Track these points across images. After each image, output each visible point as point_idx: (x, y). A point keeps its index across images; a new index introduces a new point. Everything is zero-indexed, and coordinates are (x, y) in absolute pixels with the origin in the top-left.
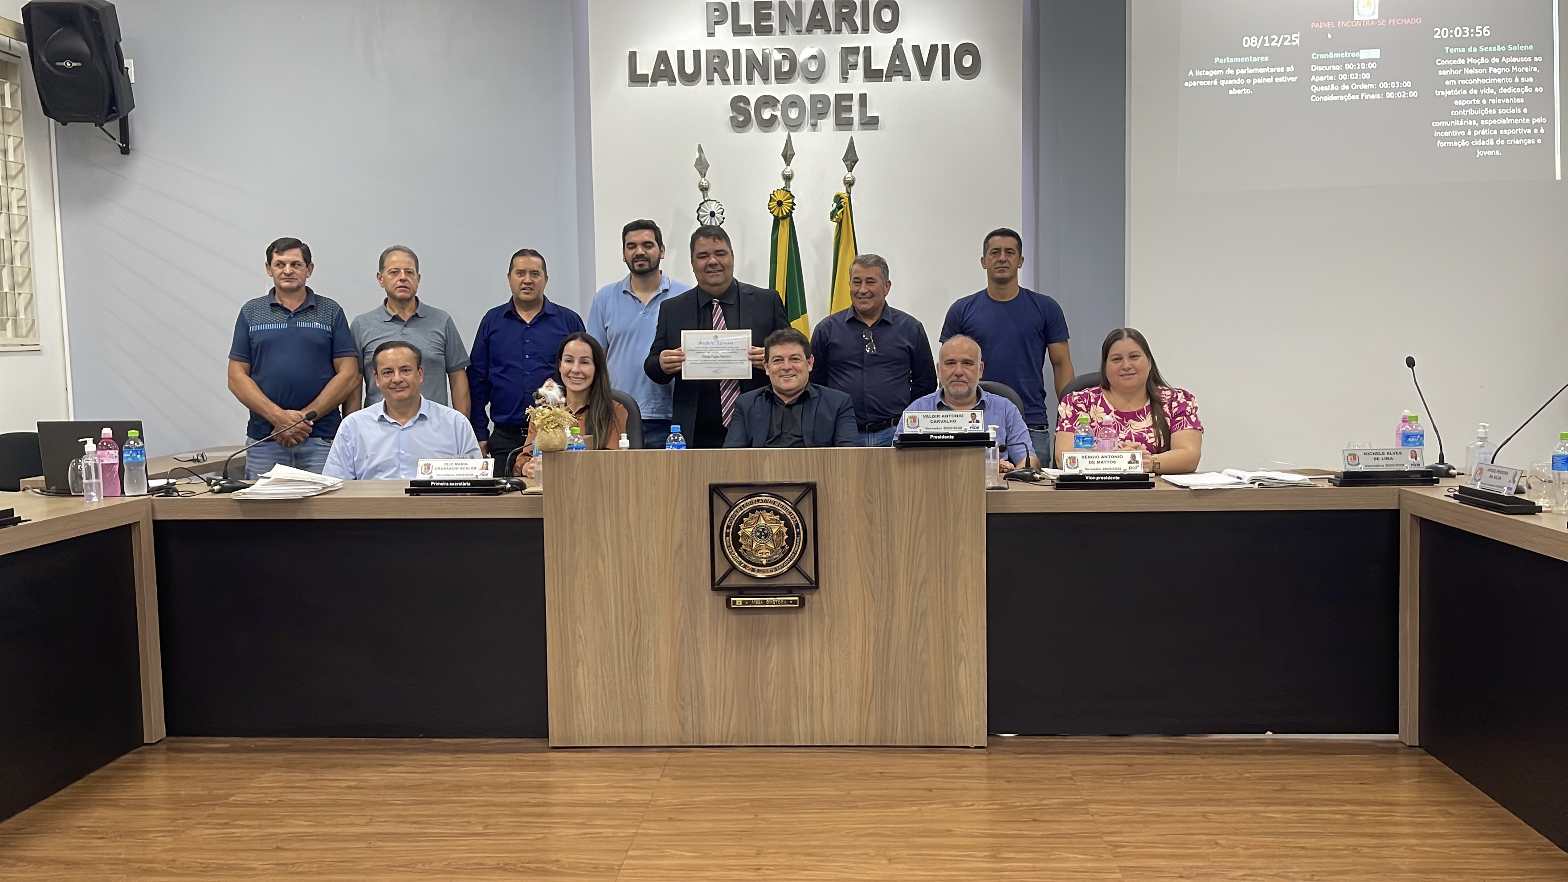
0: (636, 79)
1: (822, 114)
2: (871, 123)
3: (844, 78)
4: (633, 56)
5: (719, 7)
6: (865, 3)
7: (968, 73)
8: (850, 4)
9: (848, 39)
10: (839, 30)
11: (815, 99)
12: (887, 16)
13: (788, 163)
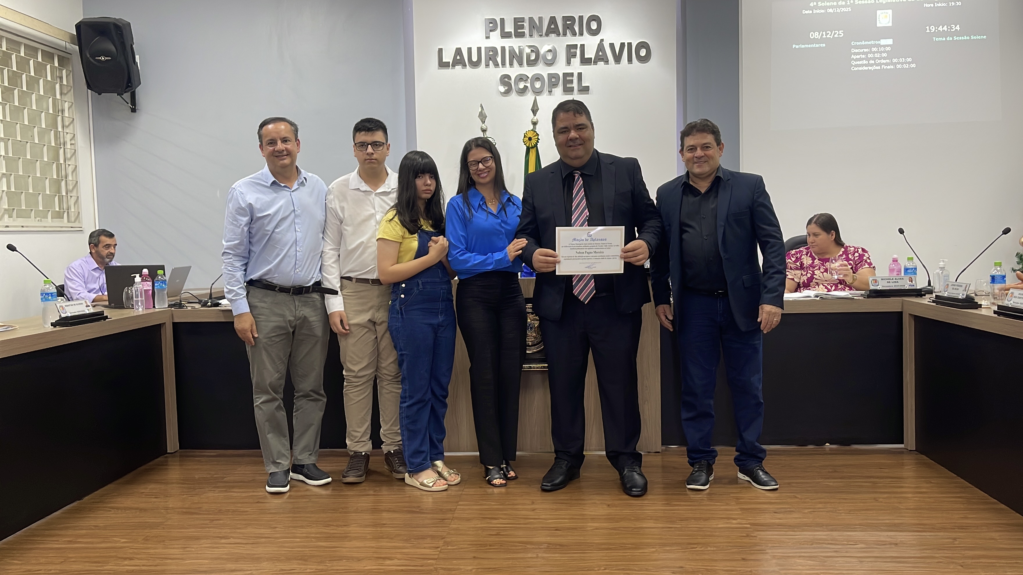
0: (443, 65)
1: (555, 85)
2: (585, 90)
3: (569, 63)
4: (440, 51)
5: (493, 21)
6: (581, 18)
7: (644, 60)
8: (572, 19)
9: (571, 40)
10: (565, 34)
11: (551, 76)
12: (594, 26)
13: (535, 115)
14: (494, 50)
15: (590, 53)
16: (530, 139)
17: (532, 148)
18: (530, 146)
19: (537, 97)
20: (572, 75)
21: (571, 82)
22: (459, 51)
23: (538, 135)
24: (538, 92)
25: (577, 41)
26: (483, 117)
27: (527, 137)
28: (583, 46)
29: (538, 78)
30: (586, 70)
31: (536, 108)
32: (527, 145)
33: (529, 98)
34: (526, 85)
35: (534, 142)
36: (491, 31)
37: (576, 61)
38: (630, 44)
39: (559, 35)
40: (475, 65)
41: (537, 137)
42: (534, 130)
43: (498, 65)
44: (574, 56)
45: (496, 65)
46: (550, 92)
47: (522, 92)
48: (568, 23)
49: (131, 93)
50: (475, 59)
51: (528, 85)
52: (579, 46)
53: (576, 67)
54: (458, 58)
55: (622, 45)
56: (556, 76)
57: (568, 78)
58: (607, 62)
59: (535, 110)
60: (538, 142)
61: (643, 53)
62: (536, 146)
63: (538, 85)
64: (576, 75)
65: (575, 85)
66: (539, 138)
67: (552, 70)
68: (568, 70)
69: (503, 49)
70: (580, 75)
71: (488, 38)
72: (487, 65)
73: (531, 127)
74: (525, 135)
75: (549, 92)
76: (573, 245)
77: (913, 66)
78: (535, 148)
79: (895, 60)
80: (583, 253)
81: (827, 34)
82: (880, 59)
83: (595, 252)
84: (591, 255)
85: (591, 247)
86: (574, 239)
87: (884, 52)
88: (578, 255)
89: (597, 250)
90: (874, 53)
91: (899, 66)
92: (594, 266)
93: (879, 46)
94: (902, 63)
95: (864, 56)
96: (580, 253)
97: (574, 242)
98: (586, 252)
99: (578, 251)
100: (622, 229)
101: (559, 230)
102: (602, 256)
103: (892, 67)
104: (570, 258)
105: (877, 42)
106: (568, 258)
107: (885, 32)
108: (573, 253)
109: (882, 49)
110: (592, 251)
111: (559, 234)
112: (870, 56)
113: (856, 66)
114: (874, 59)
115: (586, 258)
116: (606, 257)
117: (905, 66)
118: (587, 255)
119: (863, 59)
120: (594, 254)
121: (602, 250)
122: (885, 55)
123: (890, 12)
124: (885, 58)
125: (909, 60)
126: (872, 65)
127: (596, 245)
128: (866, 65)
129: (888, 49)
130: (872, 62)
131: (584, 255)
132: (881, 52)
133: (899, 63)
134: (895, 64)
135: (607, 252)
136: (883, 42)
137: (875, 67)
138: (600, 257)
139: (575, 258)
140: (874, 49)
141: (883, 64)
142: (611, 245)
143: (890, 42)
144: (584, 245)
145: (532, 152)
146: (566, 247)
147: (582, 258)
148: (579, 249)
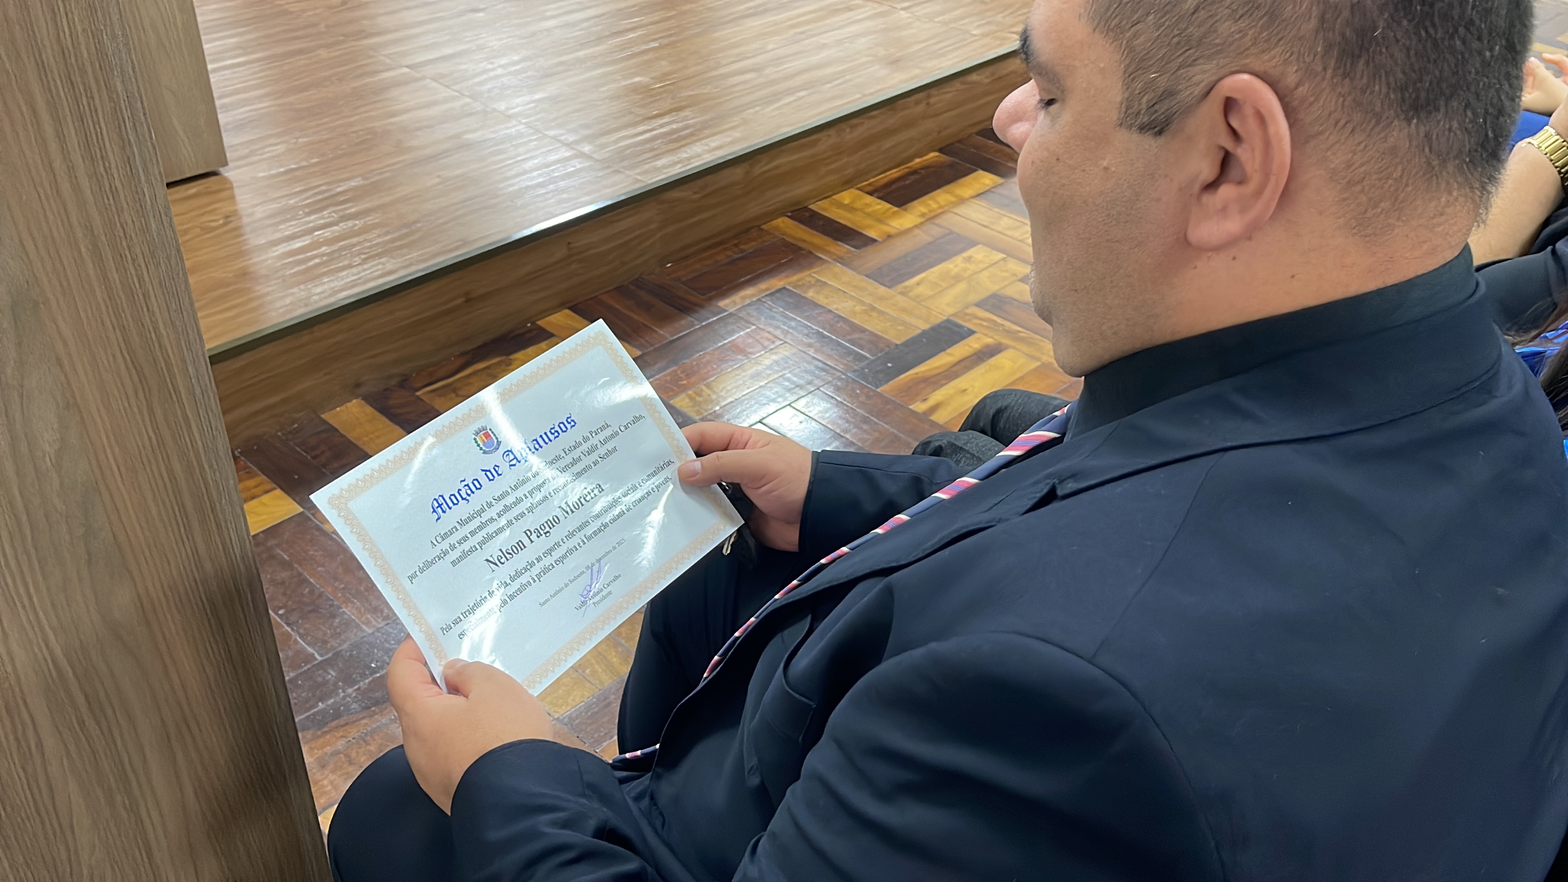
80: (521, 546)
84: (557, 534)
86: (440, 506)
99: (493, 549)
101: (330, 502)
111: (350, 519)
115: (547, 561)
118: (543, 543)
146: (429, 564)
147: (535, 570)
148: (490, 537)
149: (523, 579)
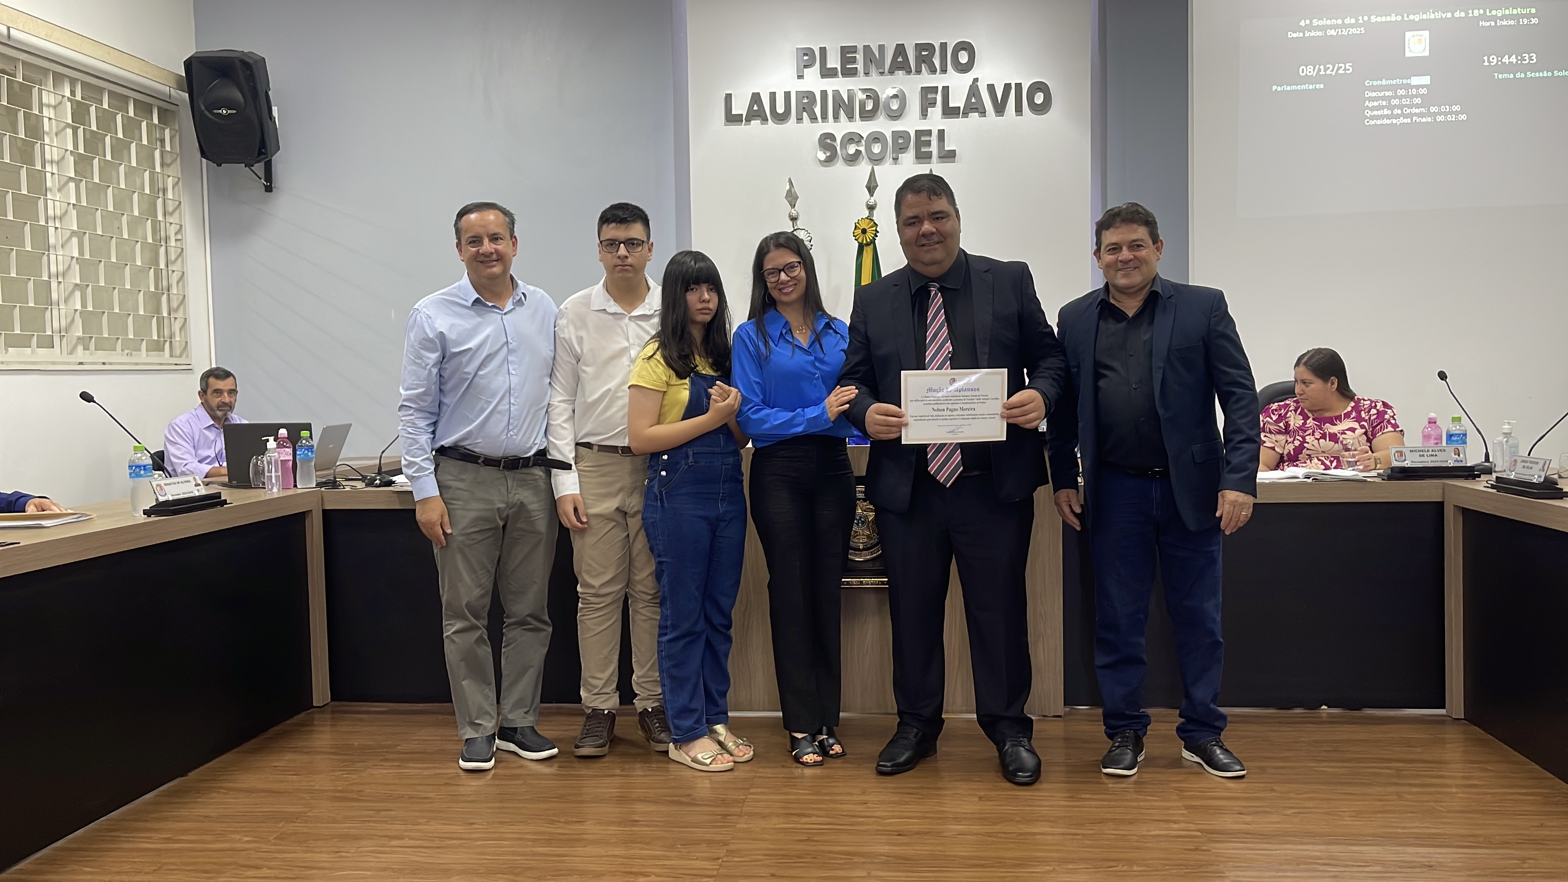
0: (732, 119)
1: (903, 149)
2: (949, 156)
3: (924, 114)
4: (728, 97)
5: (809, 52)
6: (944, 46)
7: (1040, 109)
8: (930, 47)
9: (928, 80)
10: (919, 72)
11: (896, 135)
12: (964, 58)
13: (872, 196)
14: (810, 95)
15: (958, 100)
16: (864, 231)
17: (868, 244)
18: (865, 242)
19: (875, 167)
20: (929, 133)
21: (928, 143)
22: (756, 98)
23: (877, 225)
24: (877, 160)
25: (938, 81)
26: (792, 198)
27: (859, 229)
28: (946, 89)
29: (877, 138)
30: (951, 125)
31: (873, 184)
32: (860, 240)
33: (864, 168)
34: (859, 149)
35: (869, 235)
36: (805, 67)
37: (936, 112)
38: (1019, 86)
39: (909, 72)
40: (781, 118)
41: (874, 228)
42: (870, 218)
43: (816, 119)
44: (933, 104)
45: (813, 119)
46: (896, 159)
47: (853, 159)
48: (923, 53)
49: (266, 163)
50: (780, 109)
51: (862, 149)
52: (940, 89)
53: (935, 120)
54: (755, 108)
55: (1007, 87)
56: (904, 135)
57: (923, 139)
58: (983, 113)
59: (871, 188)
60: (877, 236)
61: (1039, 99)
62: (873, 242)
63: (876, 149)
64: (935, 134)
65: (934, 148)
66: (878, 229)
67: (899, 126)
68: (924, 126)
69: (824, 94)
70: (941, 133)
71: (800, 77)
72: (800, 119)
73: (866, 213)
74: (856, 226)
75: (893, 159)
76: (928, 399)
77: (1463, 117)
78: (872, 246)
79: (1433, 109)
80: (944, 410)
81: (1326, 69)
82: (1410, 107)
83: (962, 409)
84: (955, 413)
85: (956, 402)
86: (930, 390)
87: (1416, 96)
88: (935, 413)
89: (965, 406)
90: (1401, 97)
91: (1440, 118)
92: (959, 430)
93: (1409, 87)
94: (1445, 114)
95: (1384, 103)
96: (939, 410)
97: (930, 394)
98: (947, 408)
99: (936, 407)
100: (1003, 373)
101: (906, 376)
102: (972, 415)
103: (1429, 120)
104: (923, 418)
105: (1405, 81)
106: (921, 418)
107: (1418, 66)
108: (928, 410)
109: (1414, 91)
110: (955, 407)
111: (906, 381)
112: (1395, 102)
113: (1373, 118)
114: (1401, 107)
115: (947, 417)
116: (979, 417)
117: (1449, 118)
118: (950, 413)
119: (1383, 108)
120: (960, 412)
121: (972, 406)
122: (1418, 101)
123: (1426, 34)
124: (1417, 106)
125: (1456, 108)
126: (1397, 117)
127: (963, 398)
128: (1388, 117)
129: (1424, 91)
130: (1397, 111)
131: (944, 413)
132: (1412, 97)
133: (1440, 114)
134: (1435, 114)
135: (980, 409)
136: (1415, 81)
137: (1402, 120)
138: (970, 417)
139: (931, 418)
140: (1401, 92)
141: (1415, 114)
142: (986, 398)
143: (1426, 80)
144: (945, 398)
145: (867, 252)
146: (917, 400)
147: (942, 418)
148: (937, 404)
149: (938, 418)
